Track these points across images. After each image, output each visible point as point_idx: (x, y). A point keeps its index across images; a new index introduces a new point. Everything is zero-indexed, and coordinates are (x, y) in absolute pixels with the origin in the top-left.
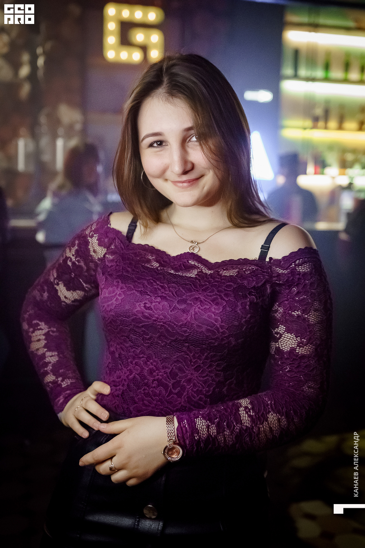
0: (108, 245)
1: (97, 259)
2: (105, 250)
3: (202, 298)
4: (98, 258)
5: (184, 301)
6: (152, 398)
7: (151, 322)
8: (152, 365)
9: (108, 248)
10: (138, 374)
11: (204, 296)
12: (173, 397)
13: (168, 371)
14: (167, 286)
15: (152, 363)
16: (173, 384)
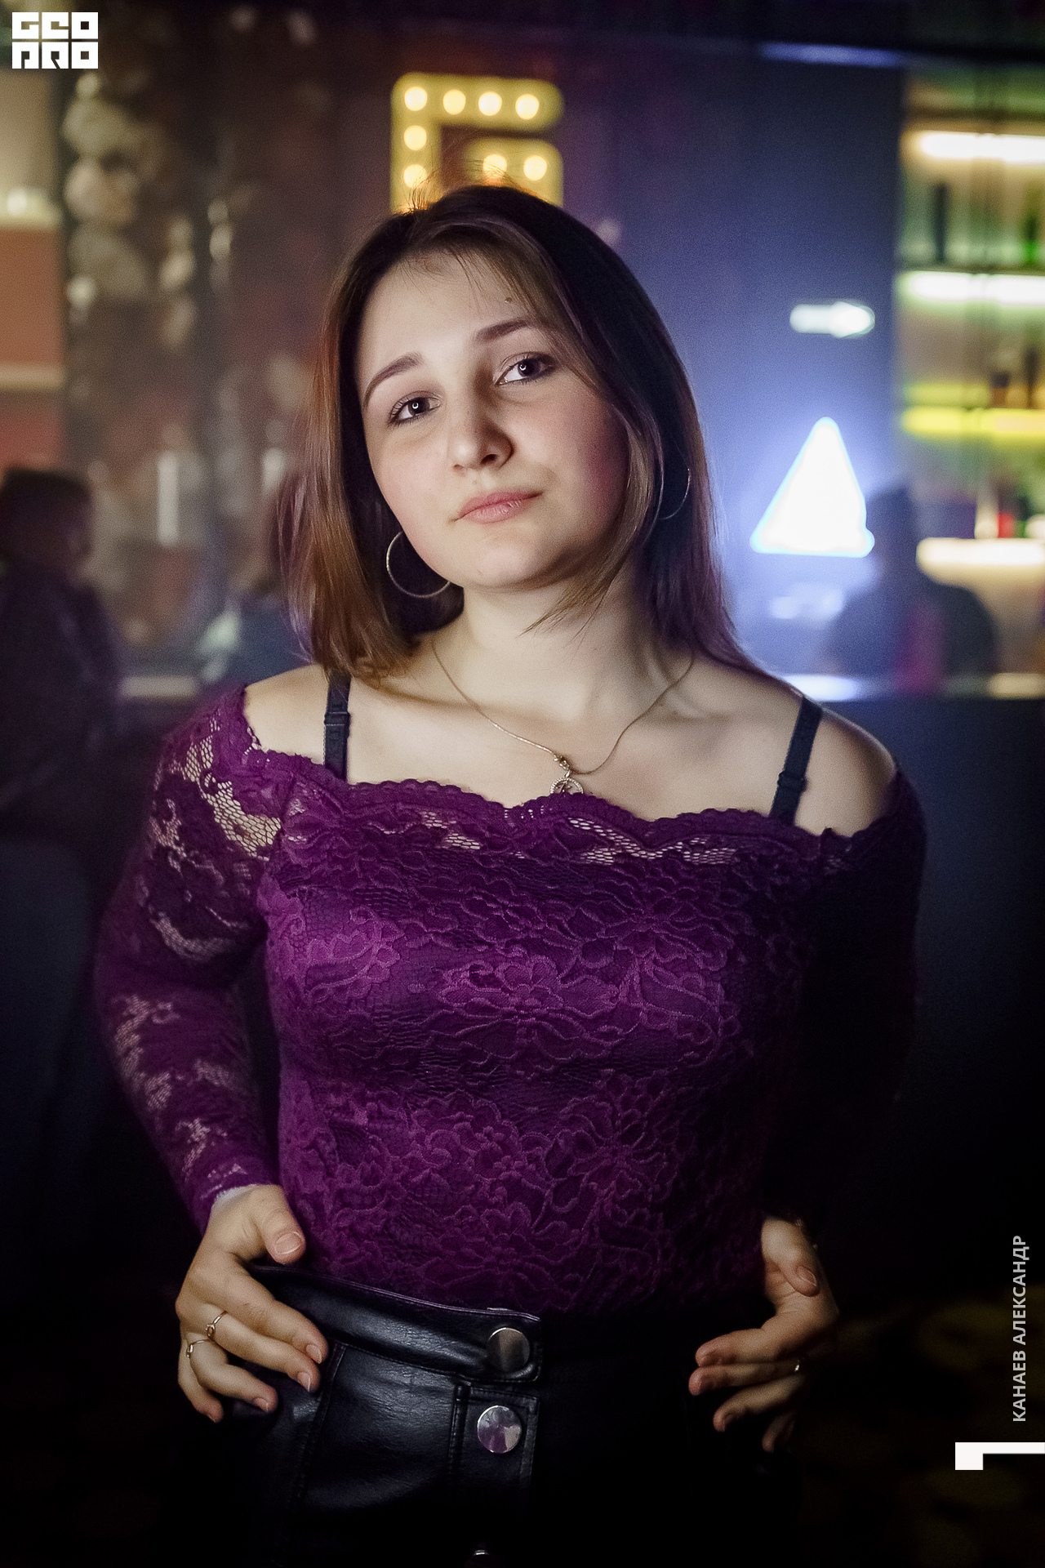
0: (278, 804)
1: (254, 849)
2: (276, 822)
3: (661, 933)
4: (259, 848)
5: (604, 947)
6: (488, 1238)
7: (496, 1019)
8: (491, 1141)
9: (282, 814)
10: (440, 1172)
11: (666, 927)
12: (555, 1228)
13: (541, 1152)
14: (535, 909)
15: (489, 1135)
16: (555, 1191)
